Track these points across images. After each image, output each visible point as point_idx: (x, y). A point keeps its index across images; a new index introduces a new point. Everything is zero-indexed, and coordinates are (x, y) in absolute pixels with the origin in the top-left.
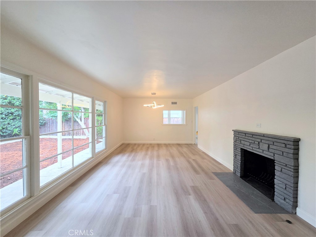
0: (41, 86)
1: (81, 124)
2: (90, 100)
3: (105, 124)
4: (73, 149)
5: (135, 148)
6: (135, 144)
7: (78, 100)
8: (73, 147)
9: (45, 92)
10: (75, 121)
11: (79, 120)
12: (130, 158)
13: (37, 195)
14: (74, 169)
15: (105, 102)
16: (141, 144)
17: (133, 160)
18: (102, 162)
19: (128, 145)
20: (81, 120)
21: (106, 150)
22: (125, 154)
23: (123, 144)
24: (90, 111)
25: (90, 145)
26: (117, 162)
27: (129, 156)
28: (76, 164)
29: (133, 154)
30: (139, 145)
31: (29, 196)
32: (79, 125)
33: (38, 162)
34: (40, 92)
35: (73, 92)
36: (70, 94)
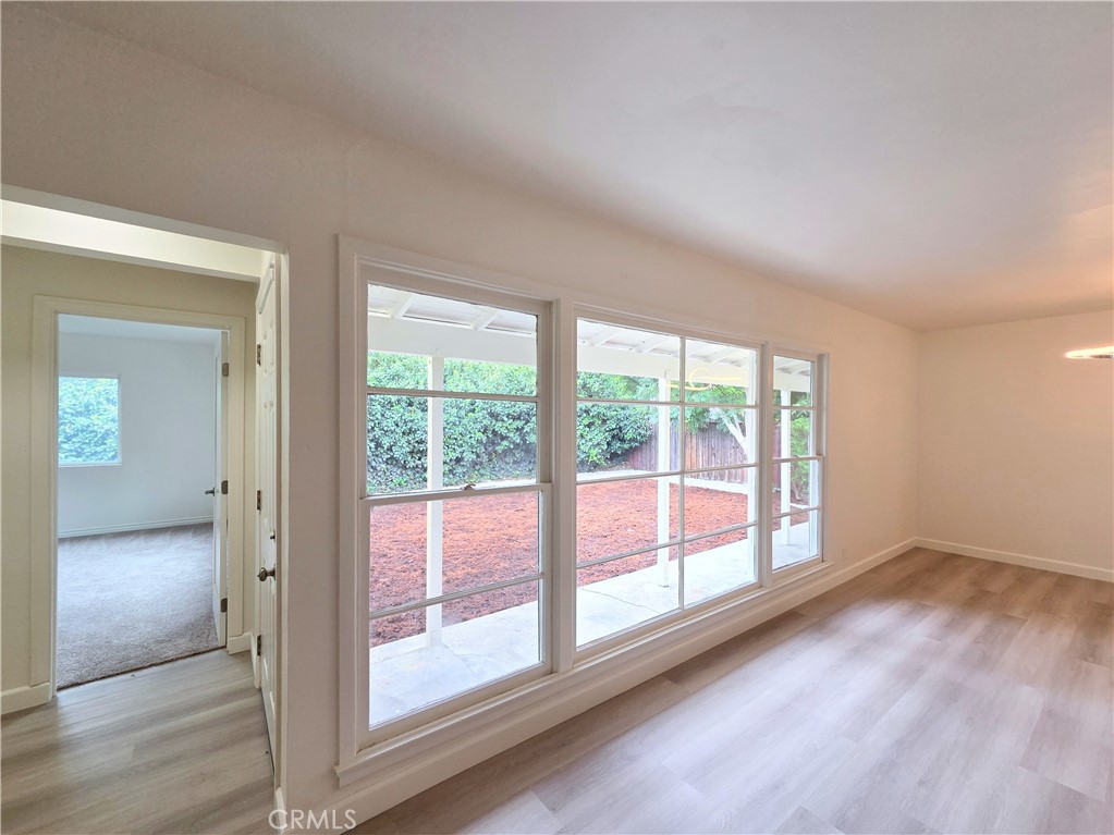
0: (583, 326)
1: (743, 445)
2: (749, 356)
3: (819, 453)
4: (683, 542)
5: (997, 585)
6: (997, 567)
7: (724, 361)
8: (683, 536)
9: (626, 349)
10: (726, 434)
11: (735, 431)
12: (960, 642)
13: (568, 671)
14: (683, 614)
15: (821, 357)
16: (1044, 573)
17: (982, 661)
18: (803, 616)
19: (948, 562)
20: (743, 431)
21: (824, 566)
22: (924, 607)
23: (917, 550)
24: (751, 398)
25: (751, 531)
26: (877, 639)
27: (950, 626)
28: (692, 599)
29: (978, 624)
30: (1025, 576)
31: (548, 666)
32: (737, 446)
33: (572, 565)
34: (582, 346)
35: (684, 334)
36: (673, 341)
